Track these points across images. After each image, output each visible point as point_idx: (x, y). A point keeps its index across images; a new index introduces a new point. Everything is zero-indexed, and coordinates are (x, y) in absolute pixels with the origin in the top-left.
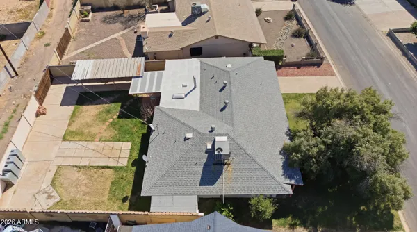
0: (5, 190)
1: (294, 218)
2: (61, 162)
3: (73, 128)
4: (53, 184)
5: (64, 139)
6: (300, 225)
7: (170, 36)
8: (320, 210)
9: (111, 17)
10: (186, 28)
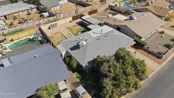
0: (48, 29)
1: (81, 77)
2: (61, 31)
3: (71, 28)
4: (55, 33)
5: (67, 28)
6: (80, 79)
7: (115, 20)
8: (90, 82)
9: (113, 13)
10: (124, 21)
